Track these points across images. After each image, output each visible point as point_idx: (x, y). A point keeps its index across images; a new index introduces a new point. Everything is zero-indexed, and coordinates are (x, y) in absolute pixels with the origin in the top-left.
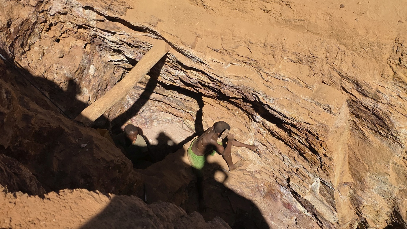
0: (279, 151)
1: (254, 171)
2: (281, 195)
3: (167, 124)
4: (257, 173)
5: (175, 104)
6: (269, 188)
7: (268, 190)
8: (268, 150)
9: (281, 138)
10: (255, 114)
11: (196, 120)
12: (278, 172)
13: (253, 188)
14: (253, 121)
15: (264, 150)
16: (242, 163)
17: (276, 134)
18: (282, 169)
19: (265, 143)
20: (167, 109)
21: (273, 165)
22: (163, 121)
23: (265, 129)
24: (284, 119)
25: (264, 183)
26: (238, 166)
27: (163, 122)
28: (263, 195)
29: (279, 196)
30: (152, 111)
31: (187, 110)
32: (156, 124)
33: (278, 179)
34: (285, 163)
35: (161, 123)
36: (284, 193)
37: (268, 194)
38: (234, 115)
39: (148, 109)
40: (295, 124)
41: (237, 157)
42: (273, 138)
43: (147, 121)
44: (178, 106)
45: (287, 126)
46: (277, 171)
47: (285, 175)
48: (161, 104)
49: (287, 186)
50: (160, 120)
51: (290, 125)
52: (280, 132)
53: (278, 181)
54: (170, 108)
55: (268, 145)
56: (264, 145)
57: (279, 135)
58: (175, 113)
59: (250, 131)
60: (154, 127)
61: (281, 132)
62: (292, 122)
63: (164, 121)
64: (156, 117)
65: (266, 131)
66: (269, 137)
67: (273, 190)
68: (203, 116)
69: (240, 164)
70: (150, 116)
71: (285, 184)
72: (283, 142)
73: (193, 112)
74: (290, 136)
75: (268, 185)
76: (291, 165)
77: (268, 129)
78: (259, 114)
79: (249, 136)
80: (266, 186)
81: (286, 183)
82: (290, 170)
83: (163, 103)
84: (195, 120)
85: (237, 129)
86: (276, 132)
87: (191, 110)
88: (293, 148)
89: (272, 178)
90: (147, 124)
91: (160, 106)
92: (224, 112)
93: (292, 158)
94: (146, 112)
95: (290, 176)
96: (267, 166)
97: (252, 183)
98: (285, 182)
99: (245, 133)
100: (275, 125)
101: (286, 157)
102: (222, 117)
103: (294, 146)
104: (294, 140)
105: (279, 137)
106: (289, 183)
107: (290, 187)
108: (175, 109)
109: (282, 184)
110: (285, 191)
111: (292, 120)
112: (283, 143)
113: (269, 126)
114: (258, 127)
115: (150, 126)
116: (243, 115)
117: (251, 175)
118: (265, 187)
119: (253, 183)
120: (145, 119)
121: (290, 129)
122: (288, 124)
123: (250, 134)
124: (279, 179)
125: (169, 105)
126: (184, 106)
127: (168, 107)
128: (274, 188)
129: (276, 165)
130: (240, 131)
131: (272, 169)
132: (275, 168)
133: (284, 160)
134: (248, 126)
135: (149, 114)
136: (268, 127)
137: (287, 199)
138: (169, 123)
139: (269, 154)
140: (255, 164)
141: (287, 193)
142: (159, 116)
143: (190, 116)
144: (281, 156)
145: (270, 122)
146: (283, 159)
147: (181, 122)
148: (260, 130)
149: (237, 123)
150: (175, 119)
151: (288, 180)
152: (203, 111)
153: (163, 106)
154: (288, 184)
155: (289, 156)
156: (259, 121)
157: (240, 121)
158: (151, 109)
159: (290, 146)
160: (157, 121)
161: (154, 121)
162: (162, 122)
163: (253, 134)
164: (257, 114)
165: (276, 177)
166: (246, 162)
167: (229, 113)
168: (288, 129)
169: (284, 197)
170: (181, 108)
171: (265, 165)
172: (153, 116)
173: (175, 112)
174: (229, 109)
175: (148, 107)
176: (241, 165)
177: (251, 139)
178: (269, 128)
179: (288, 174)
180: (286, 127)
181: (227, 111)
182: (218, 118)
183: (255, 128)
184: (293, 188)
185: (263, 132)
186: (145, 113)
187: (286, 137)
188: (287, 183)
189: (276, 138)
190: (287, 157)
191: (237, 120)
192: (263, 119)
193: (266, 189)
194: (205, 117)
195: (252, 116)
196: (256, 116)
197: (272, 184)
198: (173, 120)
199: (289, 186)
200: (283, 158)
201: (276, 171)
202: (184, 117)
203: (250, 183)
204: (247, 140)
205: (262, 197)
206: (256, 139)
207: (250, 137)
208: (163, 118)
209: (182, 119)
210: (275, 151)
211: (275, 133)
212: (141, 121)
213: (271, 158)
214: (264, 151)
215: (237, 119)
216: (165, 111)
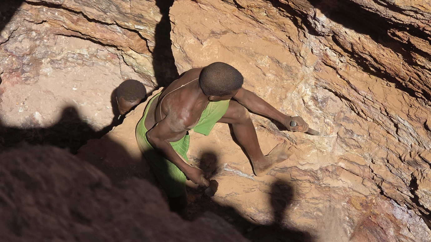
0: (382, 108)
1: (321, 169)
2: (398, 229)
3: (79, 67)
4: (327, 173)
5: (94, 11)
6: (364, 212)
7: (362, 217)
8: (353, 109)
9: (385, 71)
10: (311, 13)
11: (154, 50)
12: (383, 167)
13: (321, 214)
14: (308, 34)
15: (344, 110)
16: (286, 150)
17: (373, 63)
18: (393, 158)
19: (344, 92)
20: (76, 24)
21: (370, 149)
22: (67, 60)
23: (343, 53)
24: (391, 13)
25: (350, 200)
26: (276, 158)
27: (68, 64)
28: (349, 230)
29: (391, 232)
30: (34, 34)
31: (130, 25)
32: (48, 69)
33: (384, 186)
34: (401, 139)
35: (63, 66)
36: (405, 220)
37: (362, 227)
38: (257, 21)
39: (24, 31)
40: (420, 24)
41: (272, 135)
42: (366, 75)
43: (24, 64)
44: (102, 14)
45: (400, 34)
46: (381, 164)
47: (403, 173)
48: (56, 14)
49: (410, 201)
50: (59, 58)
51: (408, 31)
52: (382, 56)
53: (386, 191)
54: (84, 22)
55: (352, 95)
56: (341, 97)
57: (382, 65)
58: (98, 36)
59: (301, 61)
60: (44, 78)
61: (385, 54)
62: (413, 20)
63: (70, 59)
64: (48, 50)
65: (346, 58)
66: (354, 72)
67: (376, 215)
68: (171, 33)
69: (283, 154)
70: (32, 49)
71: (405, 196)
72: (392, 82)
73: (147, 28)
74: (409, 64)
75: (361, 204)
76: (417, 143)
77: (350, 50)
78: (322, 12)
79: (299, 76)
80: (353, 206)
81: (407, 194)
82: (418, 158)
83: (62, 10)
84: (151, 49)
85: (266, 59)
86: (371, 56)
87: (140, 21)
88: (420, 95)
89: (369, 184)
90: (23, 72)
91: (56, 20)
92: (228, 15)
93: (418, 125)
94: (20, 39)
95: (416, 174)
96: (354, 154)
97: (317, 201)
98: (405, 192)
99: (289, 69)
100: (368, 36)
101: (404, 122)
102: (224, 30)
103: (423, 90)
104: (420, 74)
105: (382, 68)
106: (416, 192)
107: (418, 204)
108: (97, 24)
109: (398, 198)
110: (406, 216)
111: (412, 14)
112: (393, 85)
113: (352, 41)
114: (322, 47)
115: (32, 76)
116: (281, 20)
117: (312, 180)
118: (354, 209)
119: (321, 201)
120: (18, 58)
121: (408, 41)
122: (402, 27)
123: (302, 70)
124: (387, 186)
125: (78, 13)
126: (120, 12)
127: (78, 20)
128: (376, 211)
129: (377, 149)
130: (274, 66)
131: (366, 159)
132: (376, 155)
133: (397, 132)
134: (295, 48)
135: (26, 45)
136: (349, 45)
137: (412, 237)
138: (83, 65)
139: (356, 121)
140: (321, 151)
141: (411, 221)
142: (55, 48)
143: (138, 41)
144: (390, 122)
145: (353, 31)
146: (395, 129)
147: (117, 61)
148: (327, 56)
149: (266, 43)
150: (100, 53)
151: (414, 185)
152: (171, 19)
153: (63, 18)
154: (413, 197)
155: (411, 119)
156: (324, 30)
157: (272, 37)
158: (31, 30)
159: (412, 93)
160: (52, 62)
161: (43, 61)
162: (65, 64)
163: (312, 69)
164: (318, 11)
165: (380, 180)
166: (298, 146)
167: (242, 16)
168: (404, 42)
169: (405, 232)
170: (111, 20)
171: (348, 149)
172: (39, 49)
173: (97, 31)
174: (241, 7)
175: (22, 25)
176: (284, 157)
177: (306, 82)
178: (352, 48)
179: (410, 168)
180: (398, 37)
181: (237, 12)
182: (213, 32)
183: (314, 51)
184: (427, 206)
185: (338, 61)
186: (16, 40)
187: (401, 67)
188: (410, 194)
189: (372, 73)
190: (406, 124)
191: (266, 35)
192: (334, 23)
193: (356, 214)
194: (179, 33)
195: (305, 17)
196: (314, 18)
197: (371, 200)
198: (96, 56)
199: (416, 199)
200: (396, 126)
201: (379, 162)
202: (124, 44)
203: (313, 203)
204: (296, 87)
205: (347, 236)
206: (320, 81)
207: (303, 77)
208: (65, 52)
209: (118, 52)
210: (372, 109)
211: (369, 58)
212: (8, 64)
213: (362, 131)
214: (342, 114)
215: (266, 31)
216: (69, 33)
